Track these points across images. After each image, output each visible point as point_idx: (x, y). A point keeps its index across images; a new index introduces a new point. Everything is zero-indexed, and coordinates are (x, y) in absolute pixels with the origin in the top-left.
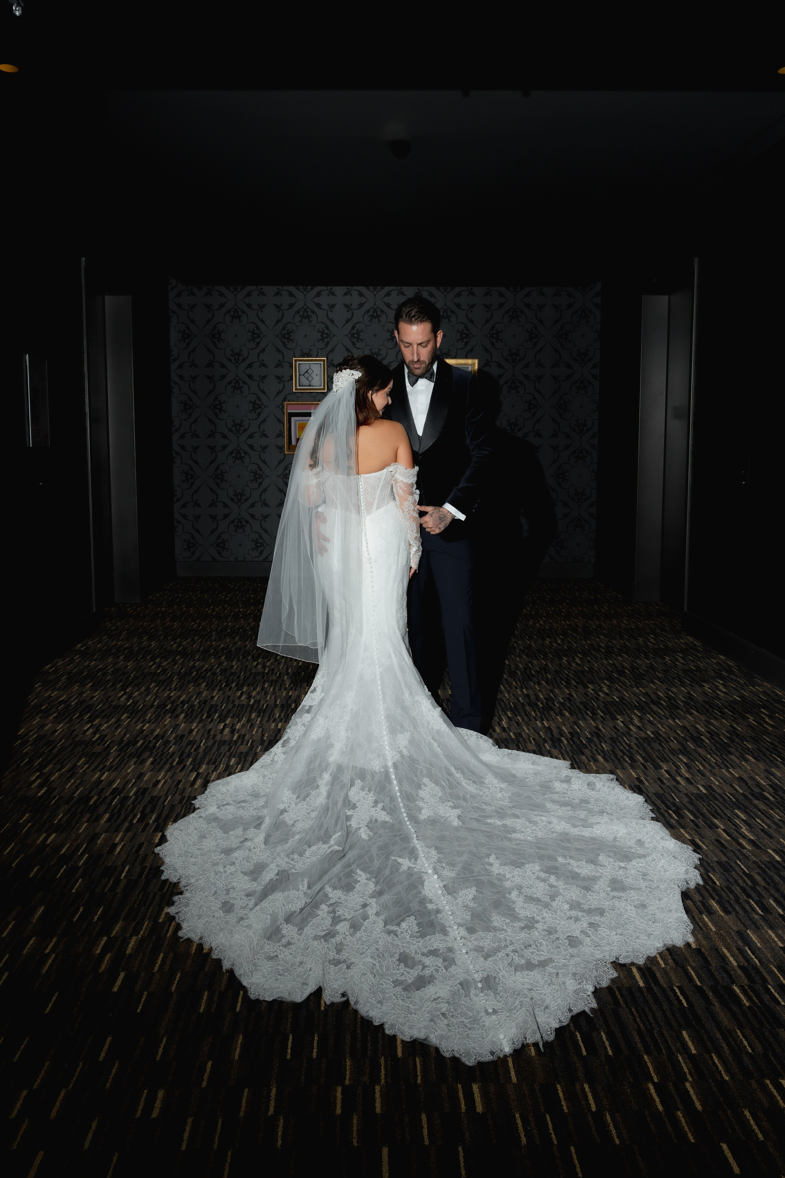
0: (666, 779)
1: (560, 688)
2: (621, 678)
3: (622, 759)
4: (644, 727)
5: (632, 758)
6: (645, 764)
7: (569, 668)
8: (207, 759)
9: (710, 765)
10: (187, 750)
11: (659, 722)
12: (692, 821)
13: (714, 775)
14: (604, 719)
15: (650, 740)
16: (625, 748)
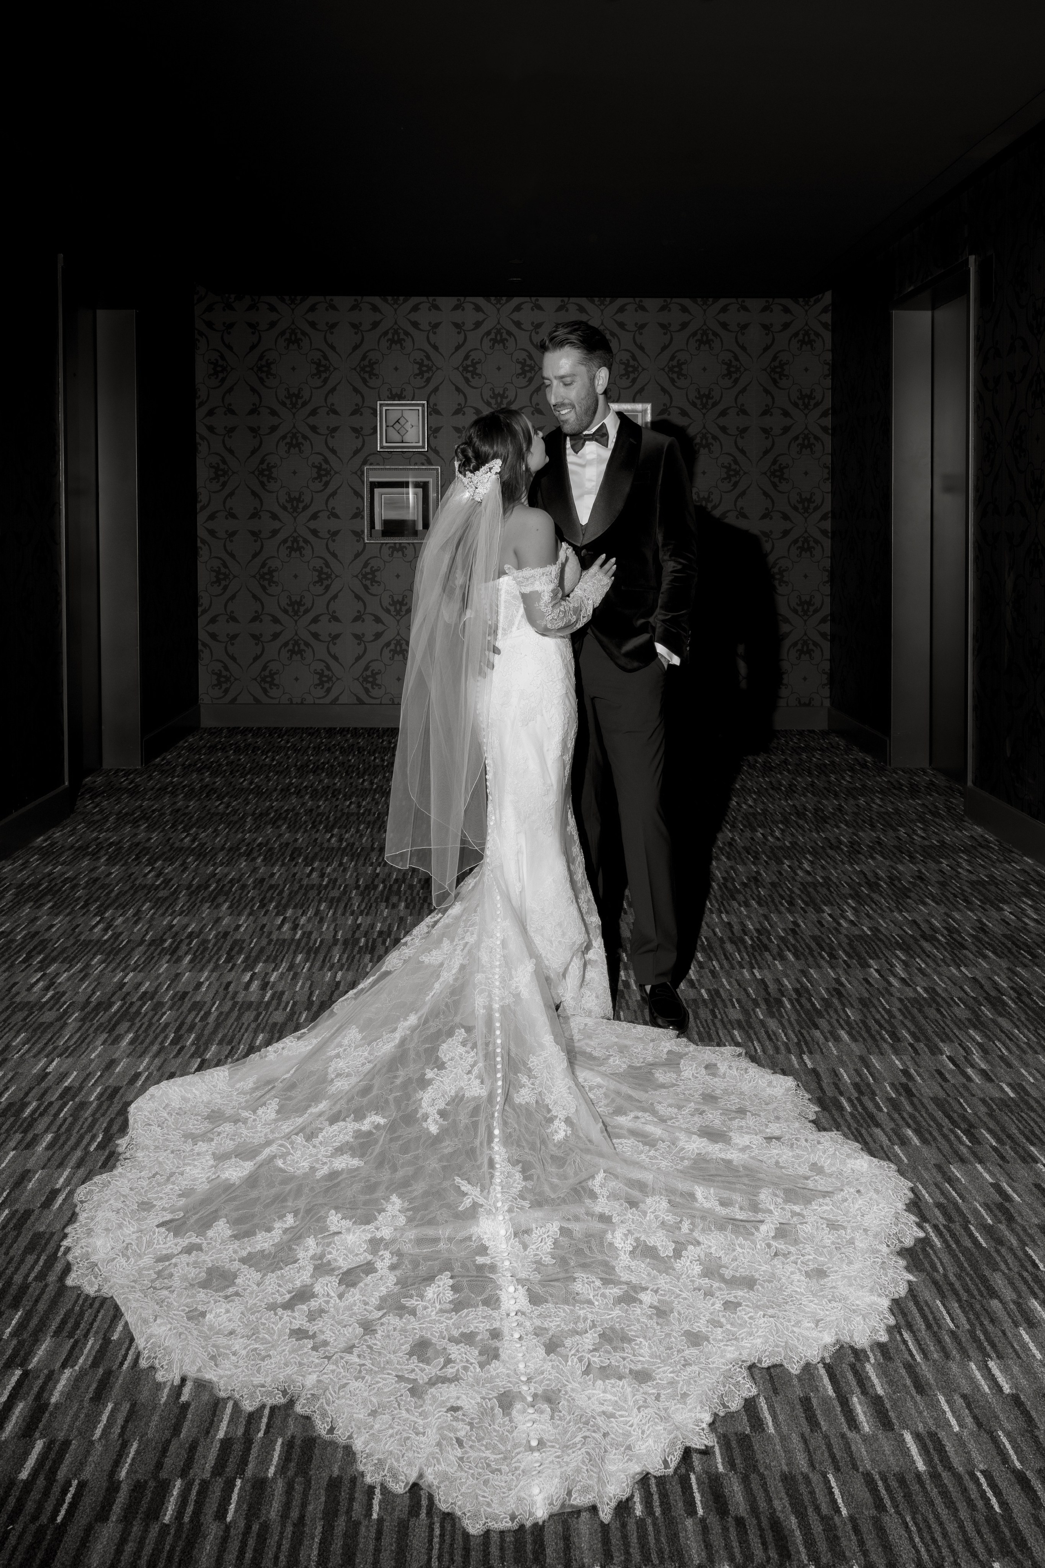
0: (951, 1071)
1: (780, 913)
2: (874, 895)
3: (878, 1037)
4: (911, 980)
5: (893, 1035)
6: (916, 1045)
7: (794, 879)
8: (220, 1036)
9: (1018, 1046)
10: (189, 1020)
11: (935, 970)
12: (995, 1149)
13: (1026, 1065)
14: (849, 966)
15: (923, 1002)
16: (883, 1016)
